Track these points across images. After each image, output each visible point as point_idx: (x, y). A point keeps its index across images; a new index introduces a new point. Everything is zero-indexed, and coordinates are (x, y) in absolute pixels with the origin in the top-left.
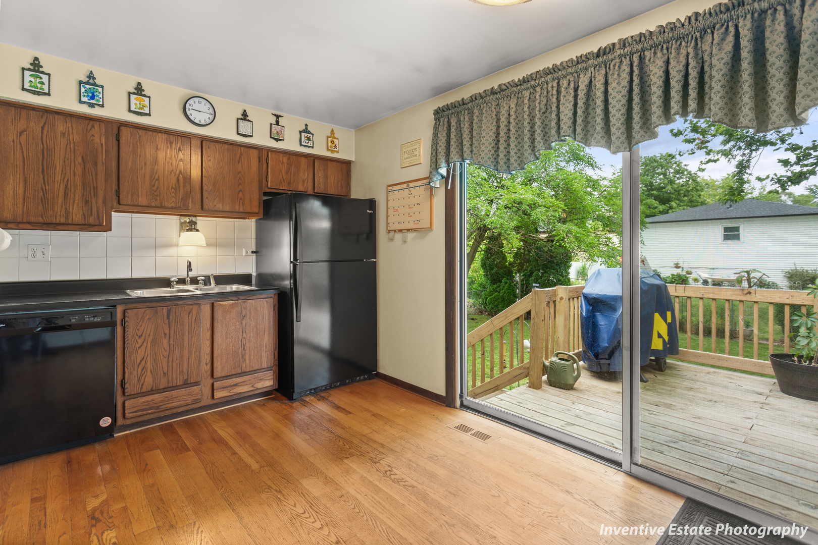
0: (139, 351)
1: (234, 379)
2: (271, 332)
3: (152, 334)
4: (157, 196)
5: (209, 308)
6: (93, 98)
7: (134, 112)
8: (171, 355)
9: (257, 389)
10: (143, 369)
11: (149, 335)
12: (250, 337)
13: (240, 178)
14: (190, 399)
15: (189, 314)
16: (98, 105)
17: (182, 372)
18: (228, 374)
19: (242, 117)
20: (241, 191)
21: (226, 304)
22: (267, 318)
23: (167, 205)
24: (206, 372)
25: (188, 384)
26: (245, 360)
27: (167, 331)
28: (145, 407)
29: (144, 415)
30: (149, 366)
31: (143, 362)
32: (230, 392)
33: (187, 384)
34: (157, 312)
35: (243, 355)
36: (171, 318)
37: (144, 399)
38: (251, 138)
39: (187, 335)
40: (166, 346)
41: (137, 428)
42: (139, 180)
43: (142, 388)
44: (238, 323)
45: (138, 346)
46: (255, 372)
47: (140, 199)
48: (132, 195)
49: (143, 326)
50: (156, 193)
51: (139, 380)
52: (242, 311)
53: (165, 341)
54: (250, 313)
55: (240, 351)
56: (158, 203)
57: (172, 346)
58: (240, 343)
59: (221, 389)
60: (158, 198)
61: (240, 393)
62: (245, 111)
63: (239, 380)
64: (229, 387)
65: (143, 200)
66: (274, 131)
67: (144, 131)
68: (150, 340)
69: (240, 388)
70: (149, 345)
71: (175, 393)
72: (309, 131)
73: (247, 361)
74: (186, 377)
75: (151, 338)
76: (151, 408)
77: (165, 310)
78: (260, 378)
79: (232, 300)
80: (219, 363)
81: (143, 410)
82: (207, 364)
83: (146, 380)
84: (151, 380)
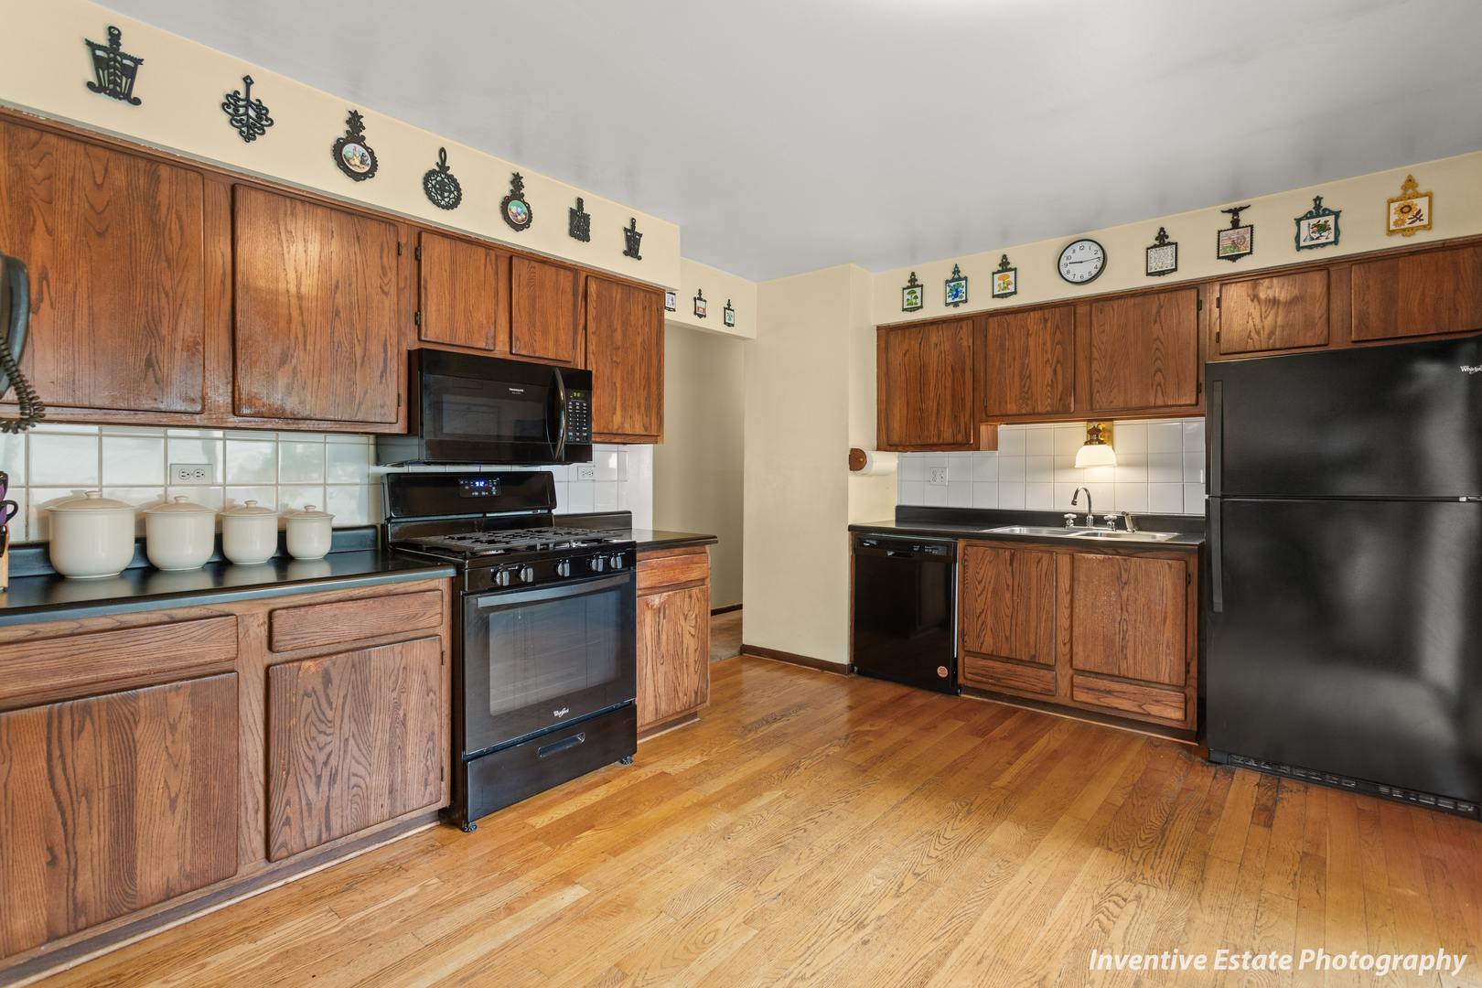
0: (979, 600)
1: (1106, 682)
2: (1178, 623)
3: (992, 582)
4: (1028, 399)
5: (1068, 560)
6: (956, 296)
7: (998, 296)
8: (1015, 615)
9: (1149, 715)
10: (983, 624)
11: (990, 583)
12: (1136, 621)
13: (1157, 349)
14: (1039, 687)
15: (1038, 563)
16: (962, 302)
17: (1028, 643)
18: (1096, 671)
19: (1157, 243)
20: (1159, 370)
21: (1092, 559)
22: (1170, 594)
23: (1040, 409)
24: (1064, 656)
25: (1036, 663)
26: (1126, 658)
27: (1010, 582)
28: (985, 673)
29: (984, 682)
30: (989, 621)
31: (983, 615)
32: (1098, 699)
33: (1033, 662)
34: (998, 554)
35: (1123, 648)
36: (1015, 565)
37: (983, 662)
38: (1175, 273)
39: (1035, 593)
40: (1008, 601)
41: (985, 698)
42: (1007, 381)
43: (981, 647)
44: (1113, 593)
45: (978, 593)
46: (1147, 684)
47: (1009, 406)
48: (999, 402)
49: (983, 569)
50: (1026, 396)
51: (978, 636)
52: (1121, 575)
53: (1008, 595)
54: (1136, 580)
55: (1117, 640)
56: (1029, 409)
57: (1015, 604)
58: (1117, 625)
59: (1084, 688)
60: (1029, 402)
61: (1117, 708)
62: (1162, 229)
63: (1115, 686)
64: (1096, 690)
65: (1012, 408)
66: (1226, 243)
67: (1013, 316)
68: (990, 589)
69: (1117, 700)
70: (989, 596)
71: (1020, 669)
72: (1325, 209)
73: (1131, 661)
74: (1033, 653)
75: (992, 586)
76: (992, 678)
77: (1008, 553)
78: (1155, 698)
79: (1106, 554)
80: (1081, 648)
81: (983, 675)
82: (1065, 644)
83: (986, 638)
84: (991, 640)
